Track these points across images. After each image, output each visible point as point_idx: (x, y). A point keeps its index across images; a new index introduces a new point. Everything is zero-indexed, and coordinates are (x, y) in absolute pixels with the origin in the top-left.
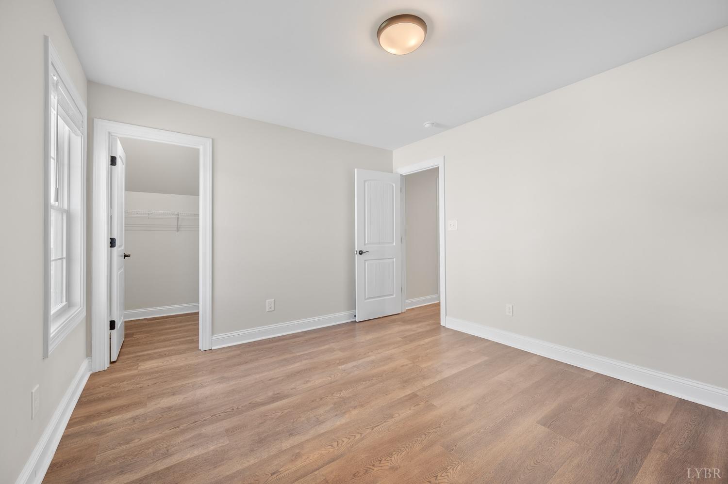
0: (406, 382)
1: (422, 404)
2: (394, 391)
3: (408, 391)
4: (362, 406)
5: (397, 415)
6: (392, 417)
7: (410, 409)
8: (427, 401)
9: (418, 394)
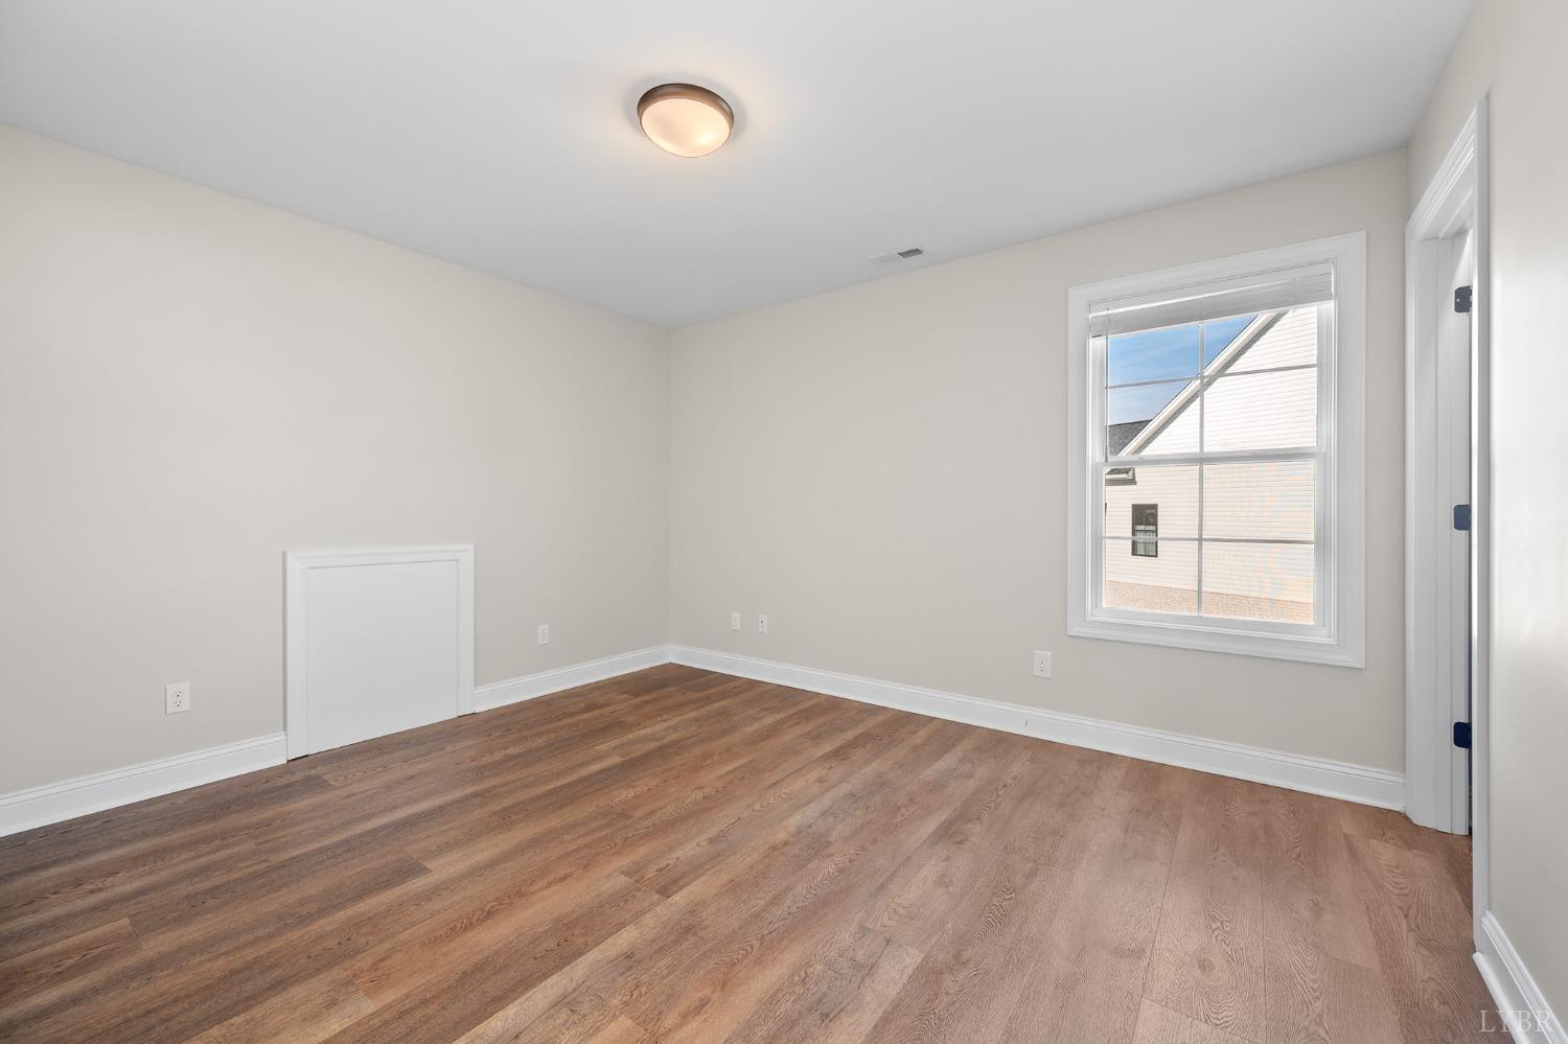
0: (688, 930)
1: (651, 872)
2: (716, 894)
3: (680, 899)
4: (774, 848)
5: (704, 844)
6: (711, 841)
7: (678, 858)
8: (637, 882)
9: (658, 896)
